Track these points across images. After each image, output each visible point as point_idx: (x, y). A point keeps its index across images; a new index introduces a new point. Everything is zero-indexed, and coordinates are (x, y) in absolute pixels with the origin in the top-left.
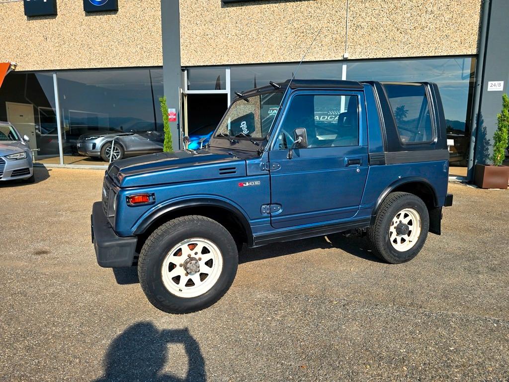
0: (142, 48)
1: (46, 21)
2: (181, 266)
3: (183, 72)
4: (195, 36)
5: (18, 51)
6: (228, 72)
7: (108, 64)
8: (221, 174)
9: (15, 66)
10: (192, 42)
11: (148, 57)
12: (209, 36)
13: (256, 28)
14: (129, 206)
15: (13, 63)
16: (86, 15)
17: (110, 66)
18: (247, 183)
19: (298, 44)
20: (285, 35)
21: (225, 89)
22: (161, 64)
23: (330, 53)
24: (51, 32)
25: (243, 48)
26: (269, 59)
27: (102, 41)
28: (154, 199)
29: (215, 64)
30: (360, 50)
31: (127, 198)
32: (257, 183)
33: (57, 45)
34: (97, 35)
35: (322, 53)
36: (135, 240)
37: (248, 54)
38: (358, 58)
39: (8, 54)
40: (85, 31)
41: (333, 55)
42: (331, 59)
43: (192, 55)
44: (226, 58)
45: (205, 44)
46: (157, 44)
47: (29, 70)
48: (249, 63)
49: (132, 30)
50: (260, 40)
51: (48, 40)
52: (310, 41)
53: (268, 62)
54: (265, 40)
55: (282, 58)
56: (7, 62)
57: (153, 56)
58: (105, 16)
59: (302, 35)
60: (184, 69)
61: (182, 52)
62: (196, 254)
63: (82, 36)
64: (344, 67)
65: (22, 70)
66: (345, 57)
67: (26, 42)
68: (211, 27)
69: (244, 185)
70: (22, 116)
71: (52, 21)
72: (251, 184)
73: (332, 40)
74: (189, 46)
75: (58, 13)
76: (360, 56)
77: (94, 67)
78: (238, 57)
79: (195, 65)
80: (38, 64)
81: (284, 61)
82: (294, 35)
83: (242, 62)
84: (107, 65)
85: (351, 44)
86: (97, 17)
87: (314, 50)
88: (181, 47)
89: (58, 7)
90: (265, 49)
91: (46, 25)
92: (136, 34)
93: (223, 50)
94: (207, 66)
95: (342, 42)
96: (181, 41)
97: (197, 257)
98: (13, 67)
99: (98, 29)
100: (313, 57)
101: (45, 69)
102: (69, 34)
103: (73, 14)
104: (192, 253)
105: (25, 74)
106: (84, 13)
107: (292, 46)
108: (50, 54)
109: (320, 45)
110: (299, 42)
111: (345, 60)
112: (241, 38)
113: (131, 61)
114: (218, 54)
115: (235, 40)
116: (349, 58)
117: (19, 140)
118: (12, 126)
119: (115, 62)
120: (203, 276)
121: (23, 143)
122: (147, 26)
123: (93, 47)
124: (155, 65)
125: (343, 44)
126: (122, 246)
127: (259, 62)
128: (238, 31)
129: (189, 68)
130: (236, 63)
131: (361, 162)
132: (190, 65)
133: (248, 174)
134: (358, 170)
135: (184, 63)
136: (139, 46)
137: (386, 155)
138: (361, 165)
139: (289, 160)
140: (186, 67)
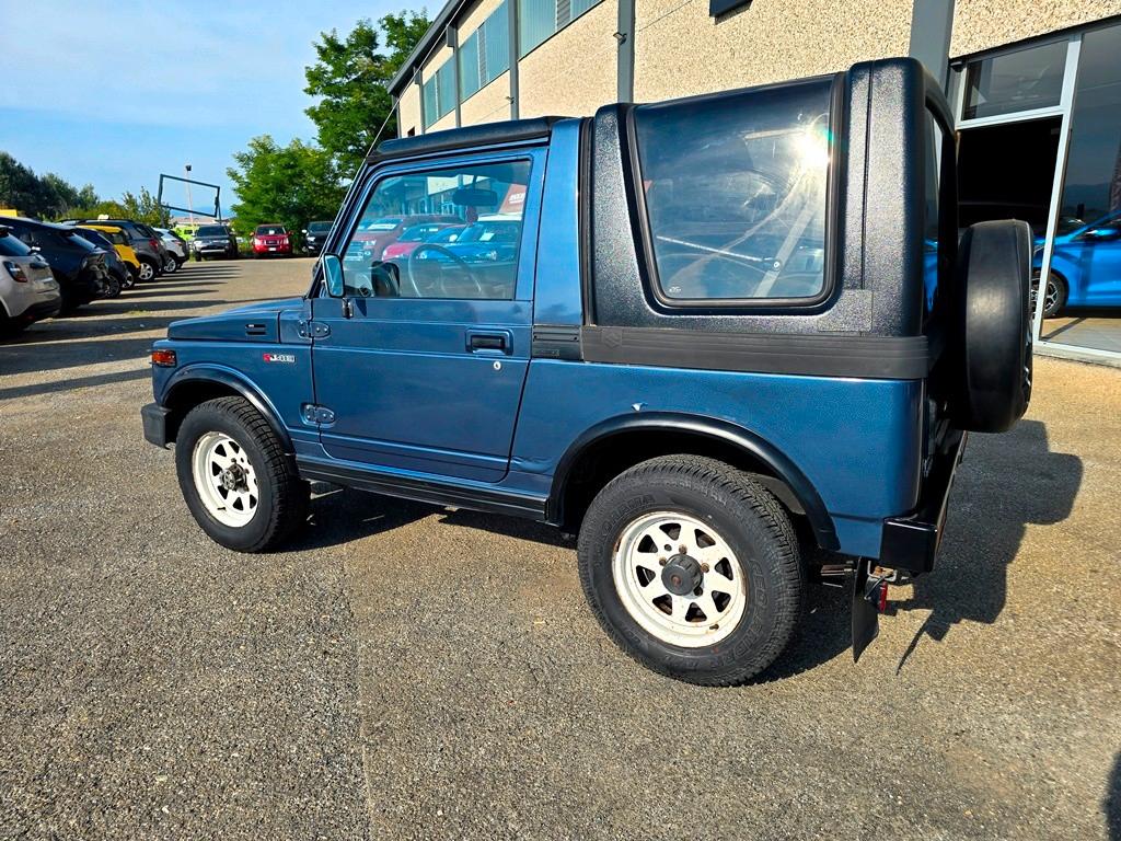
1: (737, 17)
3: (957, 74)
6: (1073, 50)
8: (248, 333)
11: (885, 52)
18: (275, 356)
21: (1060, 104)
24: (740, 39)
27: (810, 35)
28: (175, 359)
29: (1033, 35)
32: (289, 359)
33: (747, 60)
34: (804, 25)
40: (788, 20)
43: (980, 23)
60: (958, 64)
61: (957, 19)
62: (242, 460)
63: (782, 33)
69: (271, 359)
71: (743, 15)
72: (280, 358)
79: (985, 47)
83: (1112, 12)
88: (956, 8)
91: (737, 26)
97: (244, 466)
99: (806, 12)
102: (764, 34)
104: (238, 458)
114: (1044, 3)
129: (972, 60)
130: (1094, 19)
131: (507, 344)
132: (971, 52)
133: (283, 341)
134: (497, 365)
135: (958, 49)
136: (871, 29)
137: (584, 334)
138: (509, 352)
139: (345, 320)
140: (964, 58)
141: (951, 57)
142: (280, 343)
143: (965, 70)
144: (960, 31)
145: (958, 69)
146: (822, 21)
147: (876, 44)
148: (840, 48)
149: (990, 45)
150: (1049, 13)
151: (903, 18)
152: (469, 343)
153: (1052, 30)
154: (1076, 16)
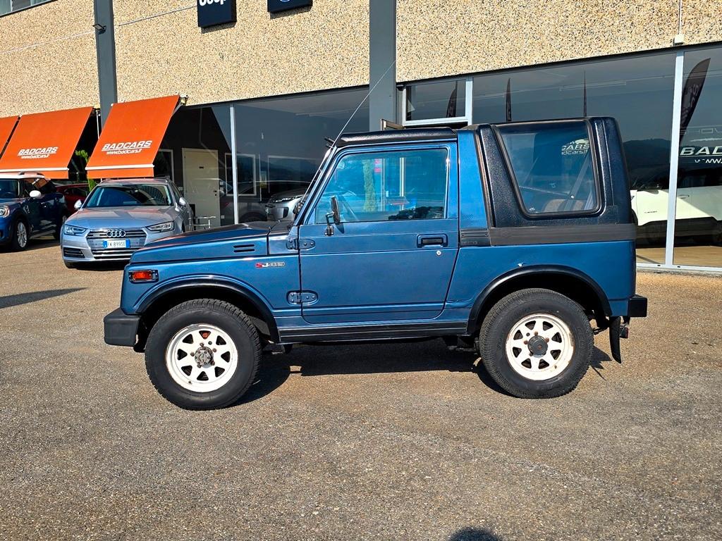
0: (343, 59)
1: (223, 31)
2: (192, 355)
3: (400, 92)
4: (418, 32)
5: (190, 77)
6: (469, 85)
7: (297, 87)
8: (235, 251)
9: (186, 99)
10: (413, 42)
11: (350, 73)
12: (440, 30)
13: (515, 6)
14: (132, 282)
15: (183, 95)
16: (272, 18)
17: (299, 91)
18: (267, 264)
19: (587, 27)
20: (564, 14)
21: (464, 116)
22: (367, 83)
23: (648, 37)
24: (228, 48)
25: (492, 43)
26: (536, 59)
27: (291, 53)
28: (157, 276)
29: (447, 75)
30: (708, 26)
31: (131, 274)
33: (235, 64)
34: (284, 46)
35: (633, 38)
36: (138, 319)
37: (500, 53)
38: (704, 41)
39: (179, 83)
40: (270, 40)
41: (655, 39)
42: (650, 48)
43: (413, 64)
44: (464, 63)
45: (433, 44)
46: (363, 50)
47: (201, 103)
48: (502, 67)
49: (329, 32)
50: (522, 27)
51: (225, 58)
52: (610, 20)
53: (534, 63)
54: (529, 26)
55: (558, 53)
56: (177, 94)
57: (357, 70)
58: (296, 15)
59: (596, 9)
60: (401, 86)
61: (398, 59)
62: (210, 343)
63: (266, 48)
64: (680, 60)
65: (193, 104)
66: (676, 42)
67: (199, 64)
68: (442, 15)
69: (263, 266)
70: (203, 168)
71: (229, 31)
72: (272, 264)
73: (651, 12)
74: (408, 49)
75: (238, 18)
76: (708, 36)
77: (280, 94)
78: (484, 59)
79: (418, 78)
80: (212, 94)
81: (562, 60)
82: (580, 11)
83: (490, 68)
84: (296, 89)
85: (690, 17)
86: (285, 18)
87: (618, 34)
88: (397, 52)
89: (237, 10)
90: (530, 41)
91: (223, 37)
92: (334, 38)
93: (460, 51)
94: (435, 79)
95: (672, 15)
96: (398, 42)
97: (211, 347)
98: (183, 101)
99: (285, 37)
100: (616, 47)
101: (220, 101)
102: (250, 47)
103: (256, 18)
104: (206, 342)
105: (200, 109)
106: (269, 14)
107: (576, 33)
108: (226, 79)
109: (629, 24)
110: (590, 24)
111: (679, 48)
112: (490, 26)
113: (326, 80)
114: (451, 58)
115: (479, 32)
116: (687, 43)
117: (172, 204)
118: (167, 186)
119: (306, 84)
120: (219, 371)
121: (177, 209)
122: (351, 24)
123: (279, 64)
124: (360, 84)
125: (674, 17)
126: (124, 323)
127: (518, 65)
128: (485, 16)
129: (410, 85)
130: (481, 70)
131: (445, 241)
132: (410, 80)
133: (270, 253)
134: (439, 253)
135: (401, 77)
136: (338, 57)
137: (491, 232)
138: (445, 245)
139: (327, 237)
140: (405, 83)
141: (397, 81)
142: (269, 255)
143: (405, 90)
144: (401, 67)
145: (401, 89)
146: (300, 45)
147: (343, 66)
148: (316, 66)
149: (421, 77)
150: (455, 64)
151: (361, 53)
152: (420, 243)
153: (458, 74)
154: (471, 68)
